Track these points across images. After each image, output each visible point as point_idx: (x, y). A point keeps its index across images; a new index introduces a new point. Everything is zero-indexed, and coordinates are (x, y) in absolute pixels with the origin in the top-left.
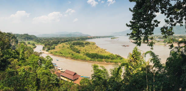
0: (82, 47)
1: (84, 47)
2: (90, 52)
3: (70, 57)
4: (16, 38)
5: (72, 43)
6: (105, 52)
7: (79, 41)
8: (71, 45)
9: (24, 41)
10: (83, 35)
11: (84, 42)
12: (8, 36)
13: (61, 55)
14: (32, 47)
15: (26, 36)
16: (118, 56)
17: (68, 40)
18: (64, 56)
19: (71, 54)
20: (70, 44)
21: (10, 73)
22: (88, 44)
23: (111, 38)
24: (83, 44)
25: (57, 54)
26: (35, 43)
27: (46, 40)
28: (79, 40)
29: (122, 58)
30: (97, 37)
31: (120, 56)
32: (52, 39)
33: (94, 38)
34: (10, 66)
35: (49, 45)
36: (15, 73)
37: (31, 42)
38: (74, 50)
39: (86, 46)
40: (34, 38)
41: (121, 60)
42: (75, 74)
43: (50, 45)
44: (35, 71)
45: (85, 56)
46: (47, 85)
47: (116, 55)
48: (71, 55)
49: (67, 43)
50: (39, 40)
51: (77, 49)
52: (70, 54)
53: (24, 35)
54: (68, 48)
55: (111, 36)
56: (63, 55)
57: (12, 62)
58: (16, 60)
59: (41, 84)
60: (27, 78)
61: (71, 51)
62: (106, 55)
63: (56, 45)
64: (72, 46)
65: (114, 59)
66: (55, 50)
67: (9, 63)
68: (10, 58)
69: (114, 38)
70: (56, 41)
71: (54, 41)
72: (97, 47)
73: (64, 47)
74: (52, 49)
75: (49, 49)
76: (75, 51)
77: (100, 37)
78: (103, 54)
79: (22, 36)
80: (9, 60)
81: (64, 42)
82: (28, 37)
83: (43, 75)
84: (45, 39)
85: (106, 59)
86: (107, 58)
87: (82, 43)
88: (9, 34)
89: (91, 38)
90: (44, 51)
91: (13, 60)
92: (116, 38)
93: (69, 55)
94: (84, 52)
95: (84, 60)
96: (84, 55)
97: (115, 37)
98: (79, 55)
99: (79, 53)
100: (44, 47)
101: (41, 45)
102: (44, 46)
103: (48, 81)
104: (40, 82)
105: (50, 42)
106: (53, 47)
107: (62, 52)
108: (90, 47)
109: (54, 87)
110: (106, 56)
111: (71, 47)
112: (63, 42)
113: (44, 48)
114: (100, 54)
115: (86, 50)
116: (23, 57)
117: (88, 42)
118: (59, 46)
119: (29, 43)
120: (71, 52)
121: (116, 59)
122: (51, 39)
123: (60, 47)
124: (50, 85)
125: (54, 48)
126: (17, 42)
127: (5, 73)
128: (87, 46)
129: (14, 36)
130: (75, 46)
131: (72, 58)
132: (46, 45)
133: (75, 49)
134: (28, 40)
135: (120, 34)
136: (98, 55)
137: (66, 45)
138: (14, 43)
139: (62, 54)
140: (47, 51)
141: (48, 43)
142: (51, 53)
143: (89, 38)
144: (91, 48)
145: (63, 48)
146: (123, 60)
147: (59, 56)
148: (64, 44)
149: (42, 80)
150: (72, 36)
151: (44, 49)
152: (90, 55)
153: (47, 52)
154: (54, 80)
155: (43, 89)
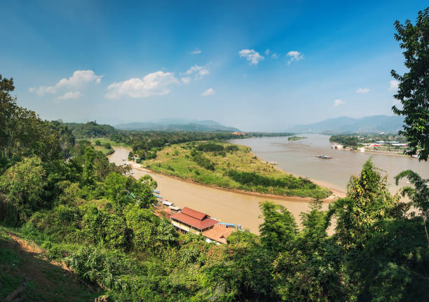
0: (219, 157)
1: (224, 155)
2: (238, 168)
3: (192, 177)
4: (70, 132)
5: (196, 146)
6: (275, 171)
7: (212, 142)
8: (195, 151)
9: (88, 140)
10: (222, 129)
11: (225, 146)
12: (54, 128)
13: (171, 172)
14: (105, 151)
15: (92, 126)
16: (306, 182)
17: (187, 138)
18: (178, 176)
19: (194, 171)
20: (191, 148)
21: (64, 214)
22: (233, 149)
23: (289, 139)
24: (222, 148)
25: (161, 169)
26: (112, 143)
27: (136, 138)
28: (212, 138)
29: (314, 187)
30: (255, 135)
31: (309, 181)
32: (149, 136)
33: (248, 135)
34: (62, 198)
35: (143, 148)
36: (76, 215)
37: (103, 140)
38: (201, 162)
39: (228, 155)
40: (109, 133)
41: (314, 190)
42: (206, 217)
43: (145, 148)
44: (121, 211)
45: (227, 178)
46: (149, 243)
47: (300, 178)
48: (193, 174)
49: (184, 145)
50: (120, 137)
51: (209, 161)
52: (191, 171)
53: (88, 124)
54: (188, 157)
55: (289, 134)
56: (176, 172)
57: (67, 190)
58: (75, 185)
59: (135, 240)
60: (104, 227)
61: (194, 164)
62: (276, 177)
63: (160, 150)
64: (197, 153)
65: (295, 187)
66: (157, 161)
67: (61, 192)
68: (62, 180)
69: (295, 138)
70: (160, 140)
71: (154, 139)
72: (255, 158)
73: (177, 154)
74: (150, 158)
75: (143, 158)
76: (202, 166)
77: (261, 135)
78: (269, 176)
79: (83, 128)
80: (61, 184)
81: (177, 143)
82: (96, 130)
83: (139, 221)
84: (134, 135)
85: (277, 188)
86: (279, 184)
87: (219, 146)
88: (57, 123)
89: (241, 137)
90: (131, 162)
91: (69, 185)
92: (300, 138)
93: (190, 174)
94: (226, 167)
95: (226, 187)
96: (224, 175)
97: (297, 136)
98: (214, 174)
99: (213, 169)
100: (131, 153)
101: (125, 147)
102: (132, 150)
103: (152, 234)
104: (133, 235)
105: (144, 143)
106: (152, 152)
107: (173, 165)
108: (240, 157)
109: (166, 249)
110: (276, 179)
111: (193, 155)
112: (175, 143)
113: (131, 155)
114: (262, 174)
115: (229, 164)
116: (90, 178)
117: (234, 146)
118: (167, 152)
119: (98, 144)
120: (195, 168)
121: (300, 188)
122: (147, 134)
123: (168, 154)
124: (157, 244)
125: (154, 157)
126: (72, 141)
127: (53, 215)
128: (232, 154)
129: (67, 128)
130: (204, 153)
131: (196, 182)
132: (135, 149)
133: (203, 160)
134: (96, 136)
135: (310, 130)
136: (257, 177)
137: (183, 151)
138: (66, 143)
139: (172, 170)
140: (138, 162)
141: (140, 143)
142: (148, 167)
143: (236, 137)
144: (242, 160)
145: (175, 157)
146: (317, 189)
147: (166, 174)
148: (178, 147)
149: (138, 232)
150: (197, 130)
151: (131, 157)
152: (240, 175)
153: (139, 166)
154: (167, 234)
155: (140, 250)
